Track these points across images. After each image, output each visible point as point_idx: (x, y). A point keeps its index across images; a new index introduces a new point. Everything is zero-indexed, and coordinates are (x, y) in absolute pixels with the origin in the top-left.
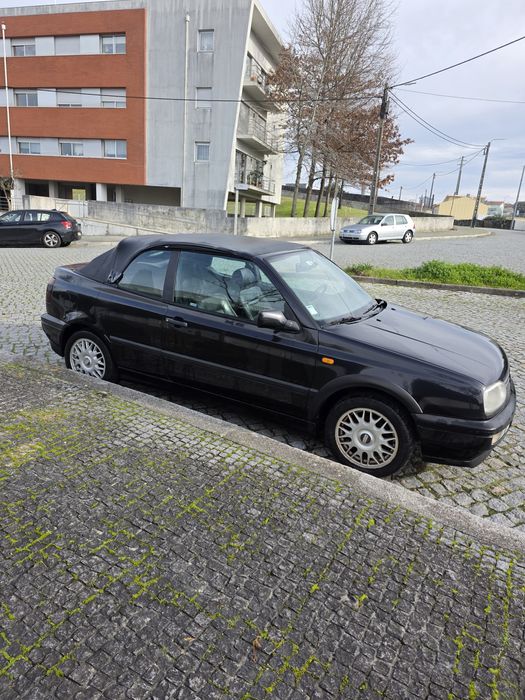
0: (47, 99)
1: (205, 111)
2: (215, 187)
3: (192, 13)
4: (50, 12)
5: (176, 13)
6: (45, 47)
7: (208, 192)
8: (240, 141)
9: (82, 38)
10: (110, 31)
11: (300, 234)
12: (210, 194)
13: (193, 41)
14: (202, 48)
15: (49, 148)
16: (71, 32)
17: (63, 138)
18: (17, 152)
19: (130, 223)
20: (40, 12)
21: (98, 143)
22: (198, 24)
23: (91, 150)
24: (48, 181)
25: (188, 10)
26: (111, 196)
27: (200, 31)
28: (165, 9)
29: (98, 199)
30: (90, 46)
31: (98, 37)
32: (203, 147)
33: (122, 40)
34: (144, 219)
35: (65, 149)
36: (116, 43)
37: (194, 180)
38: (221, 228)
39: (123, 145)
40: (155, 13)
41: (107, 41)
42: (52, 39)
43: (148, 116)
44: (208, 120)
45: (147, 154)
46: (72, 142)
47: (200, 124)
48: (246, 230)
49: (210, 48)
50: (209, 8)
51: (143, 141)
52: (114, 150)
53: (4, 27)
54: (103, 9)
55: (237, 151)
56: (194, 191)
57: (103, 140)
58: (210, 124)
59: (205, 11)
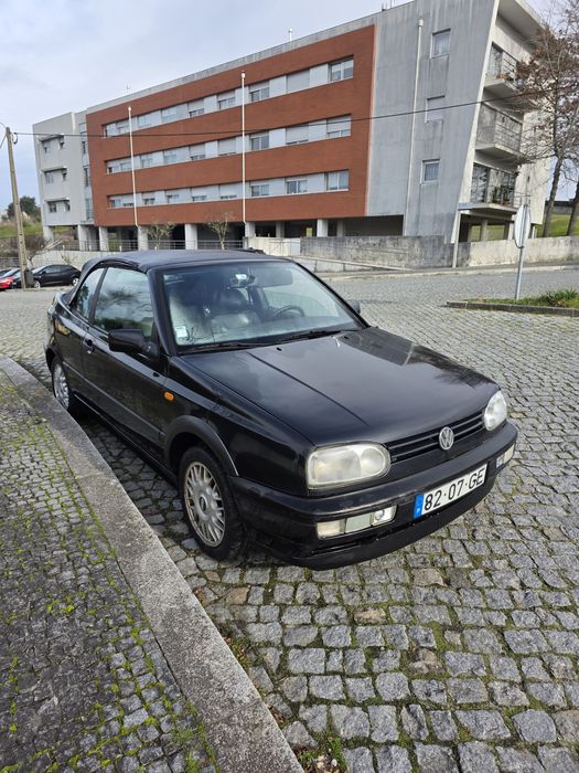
0: (278, 139)
1: (435, 124)
2: (443, 210)
3: (425, 17)
4: (284, 51)
5: (408, 20)
6: (278, 88)
7: (435, 217)
8: (478, 152)
9: (311, 71)
10: (339, 57)
11: (546, 258)
12: (437, 219)
13: (426, 48)
14: (436, 52)
15: (277, 189)
16: (302, 67)
17: (291, 177)
18: (250, 196)
19: (339, 258)
20: (275, 53)
21: (322, 178)
22: (433, 26)
23: (314, 185)
24: (274, 222)
25: (421, 14)
26: (332, 231)
27: (434, 34)
28: (396, 19)
29: (318, 235)
30: (319, 77)
31: (326, 66)
32: (431, 166)
33: (350, 64)
34: (354, 252)
35: (291, 187)
36: (344, 69)
37: (419, 205)
38: (439, 257)
39: (346, 176)
40: (385, 27)
41: (335, 68)
42: (285, 78)
43: (372, 141)
44: (439, 134)
45: (370, 183)
46: (297, 180)
47: (428, 140)
48: (468, 257)
49: (444, 51)
50: (446, 6)
51: (366, 169)
52: (337, 182)
53: (243, 75)
54: (333, 35)
55: (475, 165)
56: (418, 217)
57: (326, 173)
58: (441, 138)
59: (441, 10)
